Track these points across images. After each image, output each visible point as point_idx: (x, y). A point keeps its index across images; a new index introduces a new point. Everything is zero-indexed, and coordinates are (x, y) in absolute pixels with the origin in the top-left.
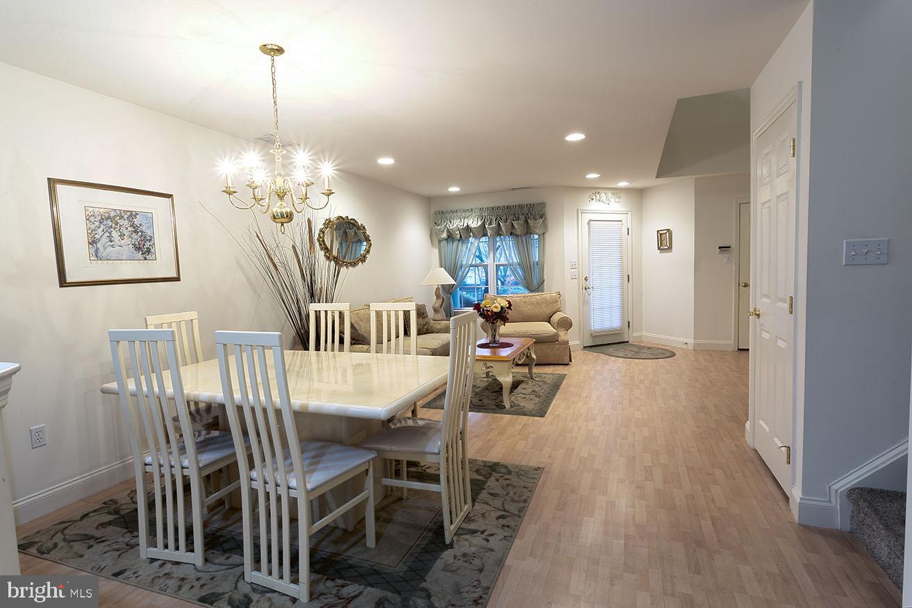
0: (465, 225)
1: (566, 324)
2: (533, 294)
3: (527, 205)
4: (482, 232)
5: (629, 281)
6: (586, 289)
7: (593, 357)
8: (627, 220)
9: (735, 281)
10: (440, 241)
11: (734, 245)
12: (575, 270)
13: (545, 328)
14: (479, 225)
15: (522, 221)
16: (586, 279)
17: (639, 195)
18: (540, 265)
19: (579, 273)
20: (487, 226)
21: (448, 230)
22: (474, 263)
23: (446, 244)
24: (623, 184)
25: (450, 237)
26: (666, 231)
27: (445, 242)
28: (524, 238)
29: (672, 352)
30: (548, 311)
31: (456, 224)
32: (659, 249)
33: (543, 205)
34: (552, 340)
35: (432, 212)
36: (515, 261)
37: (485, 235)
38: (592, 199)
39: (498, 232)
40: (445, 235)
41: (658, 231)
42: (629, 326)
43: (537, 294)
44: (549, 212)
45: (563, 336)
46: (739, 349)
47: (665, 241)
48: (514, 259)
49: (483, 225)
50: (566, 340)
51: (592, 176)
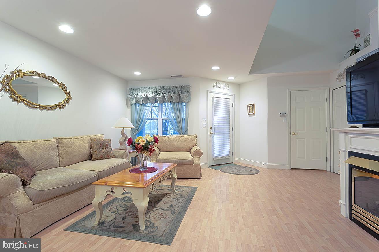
0: (145, 96)
1: (199, 154)
2: (181, 135)
3: (180, 86)
4: (155, 100)
5: (233, 130)
6: (211, 134)
7: (215, 173)
8: (232, 99)
9: (289, 132)
10: (131, 105)
11: (288, 113)
12: (206, 123)
13: (187, 156)
14: (153, 96)
15: (176, 95)
16: (211, 129)
17: (238, 86)
18: (186, 120)
19: (207, 126)
20: (157, 97)
21: (136, 99)
22: (150, 117)
23: (135, 106)
24: (231, 78)
25: (137, 102)
26: (252, 105)
27: (134, 105)
28: (177, 104)
29: (257, 170)
30: (190, 145)
31: (141, 95)
32: (248, 114)
33: (188, 87)
34: (190, 163)
35: (128, 89)
36: (173, 117)
37: (156, 102)
38: (215, 86)
39: (164, 101)
40: (134, 101)
41: (248, 105)
42: (233, 155)
43: (184, 135)
44: (192, 90)
45: (197, 161)
46: (291, 168)
47: (251, 110)
48: (172, 116)
49: (155, 96)
50: (199, 163)
51: (216, 68)
